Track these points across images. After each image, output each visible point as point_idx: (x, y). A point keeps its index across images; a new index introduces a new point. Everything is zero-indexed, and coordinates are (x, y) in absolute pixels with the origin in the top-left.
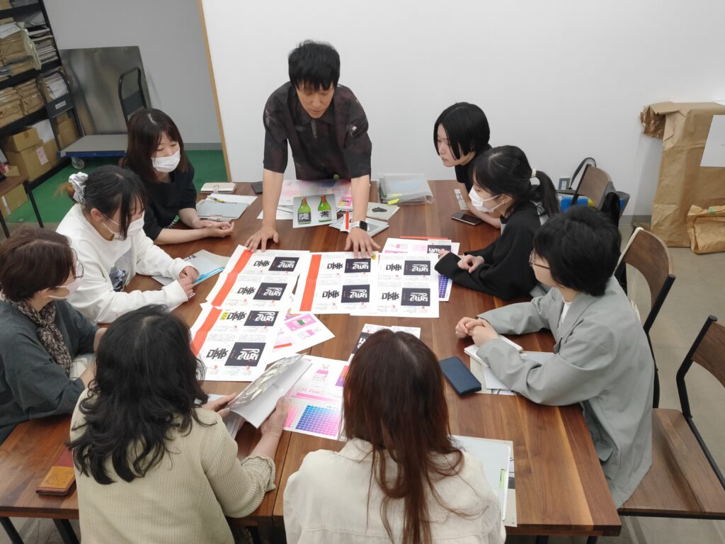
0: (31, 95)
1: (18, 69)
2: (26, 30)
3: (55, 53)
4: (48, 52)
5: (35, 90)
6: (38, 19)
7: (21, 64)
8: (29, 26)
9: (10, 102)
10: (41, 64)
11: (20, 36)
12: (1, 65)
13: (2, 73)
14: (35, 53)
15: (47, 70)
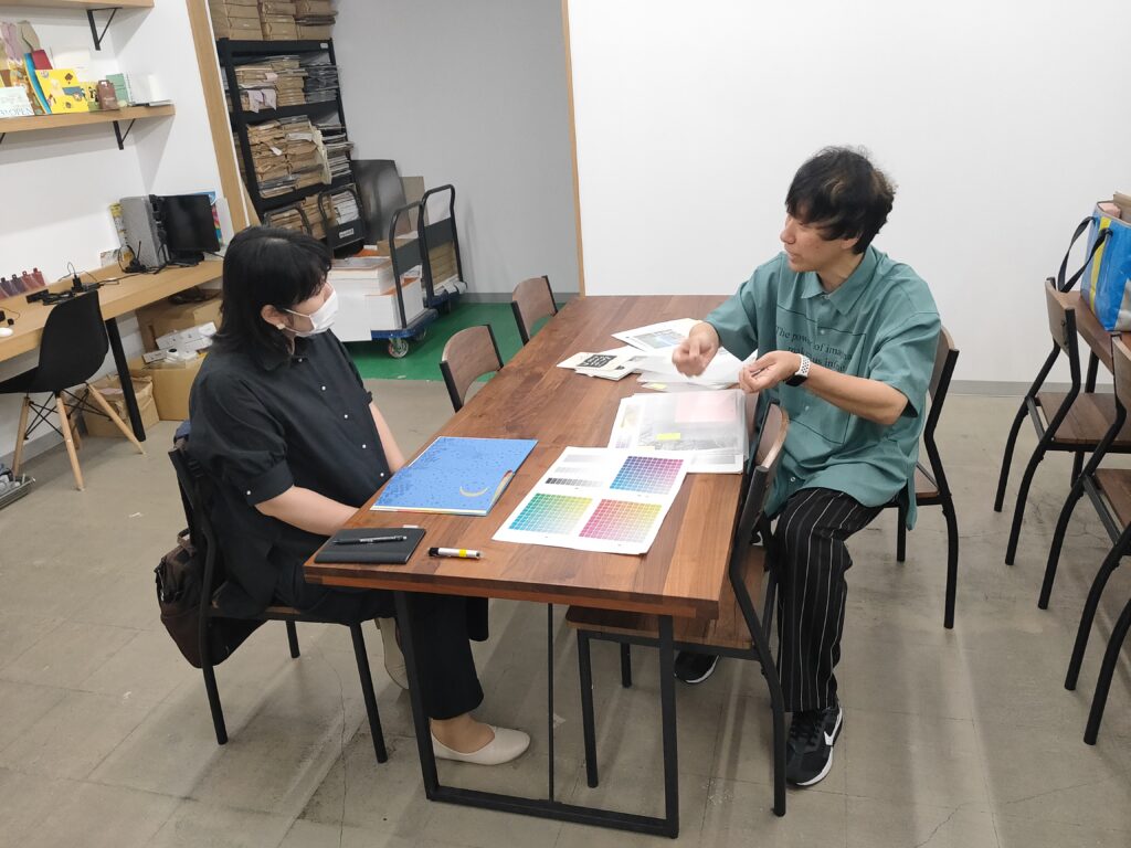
1: (304, 181)
2: (319, 133)
4: (340, 164)
7: (309, 175)
8: (323, 129)
10: (331, 177)
12: (285, 173)
13: (286, 183)
14: (326, 163)
15: (337, 185)
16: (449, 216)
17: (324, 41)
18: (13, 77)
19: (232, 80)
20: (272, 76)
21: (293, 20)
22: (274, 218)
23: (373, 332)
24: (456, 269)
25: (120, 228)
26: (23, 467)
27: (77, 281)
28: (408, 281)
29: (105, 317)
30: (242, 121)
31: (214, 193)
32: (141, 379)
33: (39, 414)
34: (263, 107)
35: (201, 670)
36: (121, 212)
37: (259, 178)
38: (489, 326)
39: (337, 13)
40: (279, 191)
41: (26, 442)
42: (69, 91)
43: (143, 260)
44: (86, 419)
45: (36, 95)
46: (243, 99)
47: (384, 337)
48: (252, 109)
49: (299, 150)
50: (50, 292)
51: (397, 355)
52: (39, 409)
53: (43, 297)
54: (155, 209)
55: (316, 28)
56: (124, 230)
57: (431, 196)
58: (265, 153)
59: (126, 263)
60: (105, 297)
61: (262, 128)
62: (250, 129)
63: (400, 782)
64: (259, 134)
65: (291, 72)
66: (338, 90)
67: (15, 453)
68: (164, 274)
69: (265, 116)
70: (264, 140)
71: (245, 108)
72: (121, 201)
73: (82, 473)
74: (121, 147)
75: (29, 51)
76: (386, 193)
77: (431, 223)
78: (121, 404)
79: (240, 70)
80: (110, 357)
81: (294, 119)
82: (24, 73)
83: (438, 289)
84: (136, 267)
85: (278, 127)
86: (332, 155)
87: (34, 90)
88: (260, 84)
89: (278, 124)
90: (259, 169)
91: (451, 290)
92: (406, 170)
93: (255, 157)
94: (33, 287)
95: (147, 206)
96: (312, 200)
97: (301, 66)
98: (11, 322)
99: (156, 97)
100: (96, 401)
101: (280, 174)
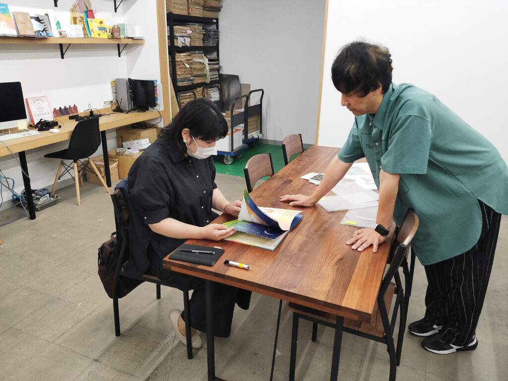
1: (198, 81)
2: (207, 60)
3: (217, 76)
4: (215, 75)
6: (214, 56)
7: (200, 78)
8: (209, 58)
10: (210, 80)
12: (190, 76)
13: (189, 80)
14: (208, 73)
15: (211, 85)
16: (259, 103)
17: (215, 19)
18: (78, 21)
19: (171, 31)
20: (189, 32)
21: (202, 8)
22: (182, 95)
23: (218, 152)
24: (259, 127)
25: (114, 91)
26: (57, 192)
27: (92, 112)
28: (237, 130)
29: (101, 129)
30: (173, 50)
31: (157, 81)
32: (113, 159)
33: (66, 169)
34: (183, 45)
35: (112, 299)
36: (116, 85)
37: (178, 76)
38: (270, 155)
39: (222, 7)
40: (185, 84)
41: (59, 181)
42: (101, 29)
43: (121, 107)
44: (86, 174)
45: (86, 29)
46: (175, 41)
47: (222, 154)
48: (178, 45)
49: (197, 66)
50: (79, 116)
51: (227, 163)
52: (66, 167)
53: (76, 118)
54: (130, 85)
55: (212, 13)
56: (116, 93)
57: (253, 93)
58: (182, 66)
59: (114, 107)
60: (102, 121)
61: (182, 54)
62: (177, 54)
63: (197, 371)
64: (181, 57)
65: (198, 31)
66: (218, 41)
67: (54, 185)
68: (130, 114)
69: (184, 49)
70: (182, 60)
71: (176, 44)
72: (116, 79)
73: (81, 198)
74: (119, 56)
75: (86, 10)
76: (233, 90)
77: (251, 105)
78: (103, 169)
79: (175, 27)
80: (100, 148)
81: (197, 52)
82: (83, 19)
83: (250, 136)
84: (118, 110)
85: (189, 55)
86: (211, 70)
87: (86, 27)
88: (184, 35)
89: (189, 53)
90: (179, 73)
91: (256, 137)
92: (243, 81)
93: (177, 67)
94: (72, 113)
95: (127, 83)
96: (200, 89)
97: (203, 29)
98: (60, 127)
99: (137, 35)
100: (92, 167)
101: (187, 76)
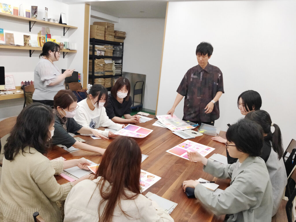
0: (108, 82)
1: (107, 74)
2: (114, 63)
3: (121, 72)
4: (119, 71)
5: (110, 81)
6: (120, 62)
7: (109, 73)
8: (116, 62)
9: (101, 82)
10: (115, 74)
11: (112, 65)
14: (114, 71)
17: (121, 43)
18: (41, 39)
19: (93, 47)
20: (105, 49)
21: (114, 37)
30: (93, 57)
34: (100, 55)
39: (126, 37)
40: (99, 75)
55: (119, 40)
58: (98, 65)
61: (99, 60)
62: (96, 59)
65: (110, 48)
66: (122, 54)
71: (95, 54)
74: (64, 58)
75: (47, 34)
77: (136, 89)
79: (96, 46)
81: (108, 59)
82: (44, 38)
86: (117, 69)
88: (101, 50)
89: (103, 60)
90: (96, 69)
93: (95, 66)
96: (109, 79)
97: (113, 47)
101: (101, 71)
